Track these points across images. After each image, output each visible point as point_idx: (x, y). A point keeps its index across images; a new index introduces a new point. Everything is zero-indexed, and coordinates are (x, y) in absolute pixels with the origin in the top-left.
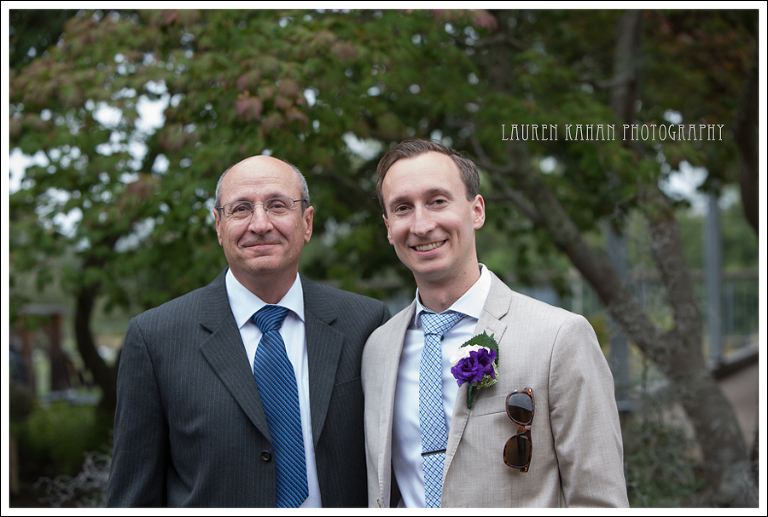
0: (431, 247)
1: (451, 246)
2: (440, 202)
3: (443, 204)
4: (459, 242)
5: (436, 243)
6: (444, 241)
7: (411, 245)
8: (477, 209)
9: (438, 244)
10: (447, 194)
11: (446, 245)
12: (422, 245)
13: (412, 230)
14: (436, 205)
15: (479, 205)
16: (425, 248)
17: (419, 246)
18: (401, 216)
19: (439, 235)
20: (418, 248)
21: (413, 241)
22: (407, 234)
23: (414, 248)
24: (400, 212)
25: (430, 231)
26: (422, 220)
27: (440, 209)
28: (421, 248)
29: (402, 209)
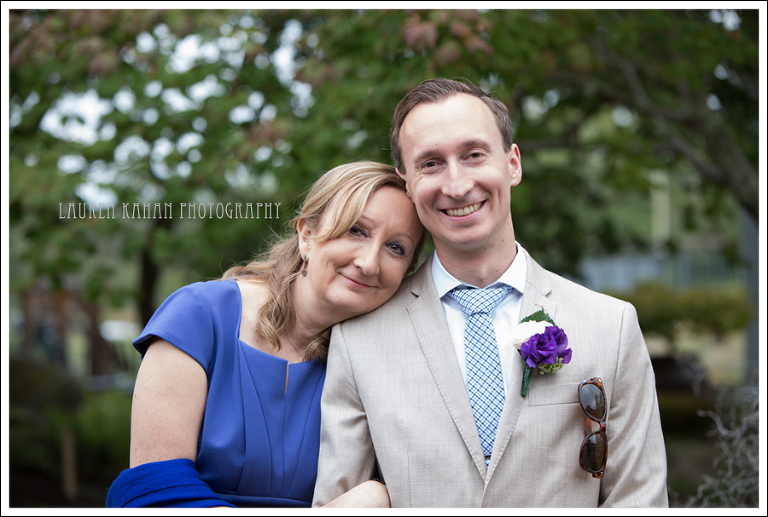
0: (467, 210)
1: (491, 208)
2: (476, 155)
3: (480, 158)
4: (500, 202)
5: (473, 205)
6: (483, 203)
7: (443, 207)
8: (513, 161)
9: (476, 207)
10: (485, 146)
11: (486, 207)
12: (457, 209)
13: (445, 191)
14: (472, 160)
15: (514, 156)
16: (460, 212)
17: (453, 209)
18: (430, 173)
19: (477, 196)
20: (451, 212)
21: (444, 203)
22: (437, 194)
23: (445, 211)
24: (427, 169)
25: (468, 193)
26: (458, 179)
27: (477, 164)
28: (455, 212)
29: (430, 165)
